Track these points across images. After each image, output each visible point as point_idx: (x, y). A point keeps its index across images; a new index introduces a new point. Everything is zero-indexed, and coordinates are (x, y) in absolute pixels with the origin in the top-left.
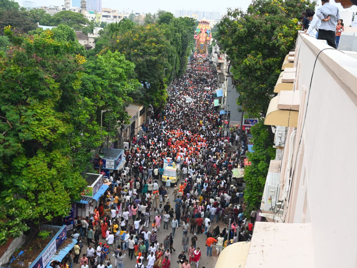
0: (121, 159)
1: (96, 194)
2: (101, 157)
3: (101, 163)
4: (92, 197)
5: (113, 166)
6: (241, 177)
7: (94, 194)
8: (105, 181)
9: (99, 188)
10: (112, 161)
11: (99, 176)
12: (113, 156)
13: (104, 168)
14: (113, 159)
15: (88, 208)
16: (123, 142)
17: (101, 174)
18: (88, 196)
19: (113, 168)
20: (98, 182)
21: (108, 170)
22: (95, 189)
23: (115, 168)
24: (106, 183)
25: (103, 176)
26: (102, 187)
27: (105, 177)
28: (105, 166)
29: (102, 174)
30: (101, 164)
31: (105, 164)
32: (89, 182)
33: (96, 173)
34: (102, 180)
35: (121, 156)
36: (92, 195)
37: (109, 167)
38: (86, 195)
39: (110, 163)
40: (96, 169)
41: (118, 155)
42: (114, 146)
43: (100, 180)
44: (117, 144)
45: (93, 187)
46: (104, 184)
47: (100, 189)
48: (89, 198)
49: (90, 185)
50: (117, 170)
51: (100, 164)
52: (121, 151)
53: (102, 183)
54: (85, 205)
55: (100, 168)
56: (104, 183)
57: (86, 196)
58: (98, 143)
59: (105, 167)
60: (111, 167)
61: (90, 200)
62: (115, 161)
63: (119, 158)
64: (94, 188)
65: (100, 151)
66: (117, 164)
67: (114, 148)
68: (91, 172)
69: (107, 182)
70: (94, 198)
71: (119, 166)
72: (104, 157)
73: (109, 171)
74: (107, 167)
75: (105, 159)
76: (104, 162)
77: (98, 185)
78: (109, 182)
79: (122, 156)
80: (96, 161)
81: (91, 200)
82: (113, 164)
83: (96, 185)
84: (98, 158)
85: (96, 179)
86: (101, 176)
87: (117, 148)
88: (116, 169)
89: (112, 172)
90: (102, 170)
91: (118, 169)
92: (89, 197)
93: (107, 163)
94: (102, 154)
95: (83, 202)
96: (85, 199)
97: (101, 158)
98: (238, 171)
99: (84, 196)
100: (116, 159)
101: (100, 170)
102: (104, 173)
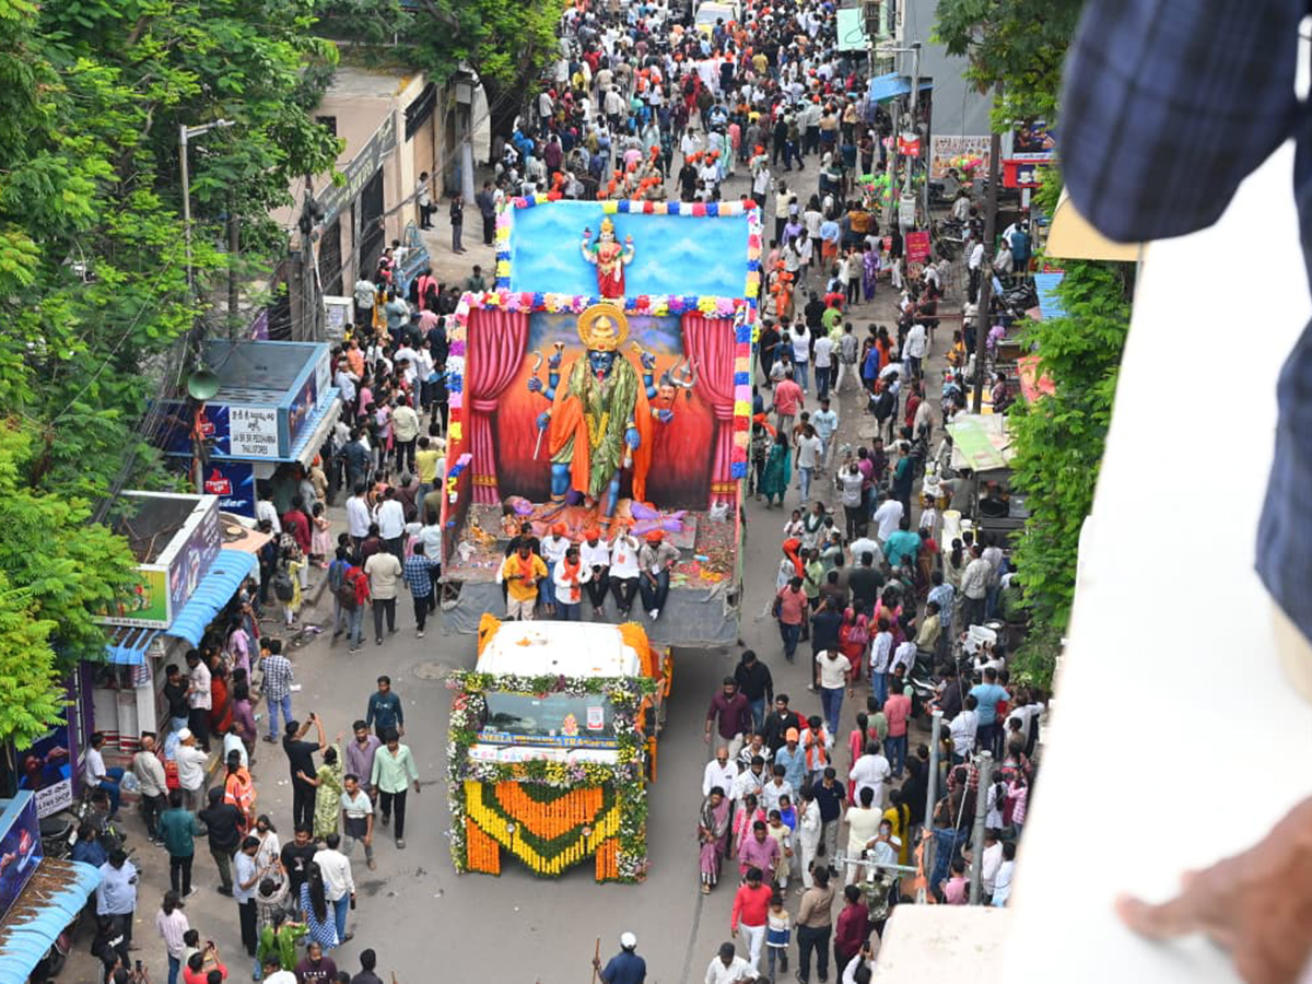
0: (314, 398)
1: (187, 610)
2: (201, 395)
3: (202, 428)
4: (165, 625)
5: (270, 439)
7: (177, 607)
8: (230, 531)
9: (202, 573)
10: (265, 412)
11: (196, 502)
12: (268, 381)
13: (221, 455)
14: (267, 400)
15: (149, 684)
16: (318, 294)
17: (207, 491)
18: (142, 622)
19: (273, 452)
20: (197, 541)
21: (245, 467)
22: (181, 577)
23: (283, 451)
24: (241, 541)
25: (221, 499)
26: (214, 568)
27: (233, 504)
28: (226, 447)
29: (211, 490)
30: (202, 436)
31: (227, 432)
32: (146, 544)
33: (178, 491)
34: (217, 524)
35: (312, 378)
36: (164, 618)
37: (246, 449)
38: (131, 614)
39: (254, 425)
40: (172, 466)
41: (295, 376)
42: (271, 326)
43: (202, 526)
44: (286, 313)
45: (166, 569)
46: (225, 546)
47: (209, 578)
48: (152, 630)
49: (152, 562)
50: (298, 462)
51: (196, 434)
52: (310, 352)
53: (218, 545)
54: (128, 670)
55: (201, 457)
56: (229, 538)
57: (131, 622)
59: (228, 452)
60: (263, 449)
61: (155, 643)
62: (281, 412)
63: (300, 400)
64: (172, 571)
65: (189, 360)
66: (291, 426)
67: (271, 337)
68: (148, 487)
69: (243, 535)
70: (178, 631)
71: (305, 438)
72: (218, 396)
73: (249, 473)
74: (237, 450)
75: (222, 403)
76: (220, 420)
77: (195, 557)
78: (253, 534)
79: (319, 381)
80: (175, 418)
81: (161, 642)
82: (270, 428)
83: (181, 558)
84: (182, 402)
85: (180, 524)
86: (207, 502)
87: (286, 335)
88: (292, 459)
89: (267, 477)
90: (213, 470)
91: (302, 459)
92: (151, 623)
93: (237, 426)
94: (203, 378)
95: (120, 655)
96: (130, 636)
97: (199, 403)
99: (122, 621)
100: (287, 400)
101: (199, 466)
102: (220, 485)
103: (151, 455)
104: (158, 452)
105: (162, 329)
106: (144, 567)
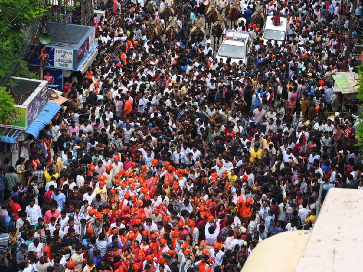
0: (88, 48)
1: (33, 124)
2: (44, 42)
3: (44, 56)
4: (24, 129)
5: (70, 62)
6: (353, 92)
7: (30, 122)
8: (52, 95)
9: (40, 110)
10: (69, 51)
11: (40, 83)
12: (71, 40)
13: (51, 66)
14: (70, 47)
15: (17, 151)
16: (92, 9)
17: (44, 79)
18: (16, 127)
19: (70, 67)
20: (39, 98)
21: (59, 72)
22: (32, 111)
23: (75, 67)
24: (56, 100)
25: (49, 83)
26: (45, 109)
27: (54, 86)
28: (52, 63)
29: (46, 79)
30: (43, 59)
31: (53, 58)
32: (19, 97)
33: (33, 78)
34: (47, 93)
35: (87, 40)
36: (25, 126)
37: (60, 65)
38: (12, 124)
39: (64, 56)
40: (31, 69)
41: (81, 38)
42: (73, 19)
43: (41, 92)
44: (79, 14)
45: (26, 107)
46: (49, 101)
47: (43, 112)
48: (19, 130)
49: (21, 104)
50: (80, 72)
51: (41, 57)
52: (87, 30)
53: (47, 100)
54: (9, 145)
55: (43, 66)
56: (51, 98)
57: (12, 127)
58: (35, 10)
59: (53, 66)
60: (67, 66)
61: (20, 135)
62: (75, 51)
63: (83, 47)
64: (29, 108)
65: (41, 29)
66: (78, 58)
67: (73, 23)
68: (21, 76)
69: (57, 98)
70: (29, 131)
71: (83, 63)
72: (51, 43)
73: (61, 74)
74: (57, 65)
75: (52, 47)
76: (51, 53)
77: (38, 104)
78: (61, 97)
79: (90, 40)
80: (33, 51)
81: (23, 135)
82: (70, 57)
83: (32, 104)
84: (37, 45)
85: (33, 91)
86: (44, 83)
87: (79, 23)
88: (78, 70)
89: (68, 76)
90: (47, 72)
91: (82, 70)
92: (19, 128)
93: (57, 56)
94: (46, 36)
95: (7, 139)
96: (11, 132)
97: (44, 45)
98: (346, 79)
99: (8, 126)
100: (77, 47)
101: (42, 70)
102: (50, 78)
103: (23, 64)
104: (26, 63)
105: (31, 15)
106: (18, 106)
